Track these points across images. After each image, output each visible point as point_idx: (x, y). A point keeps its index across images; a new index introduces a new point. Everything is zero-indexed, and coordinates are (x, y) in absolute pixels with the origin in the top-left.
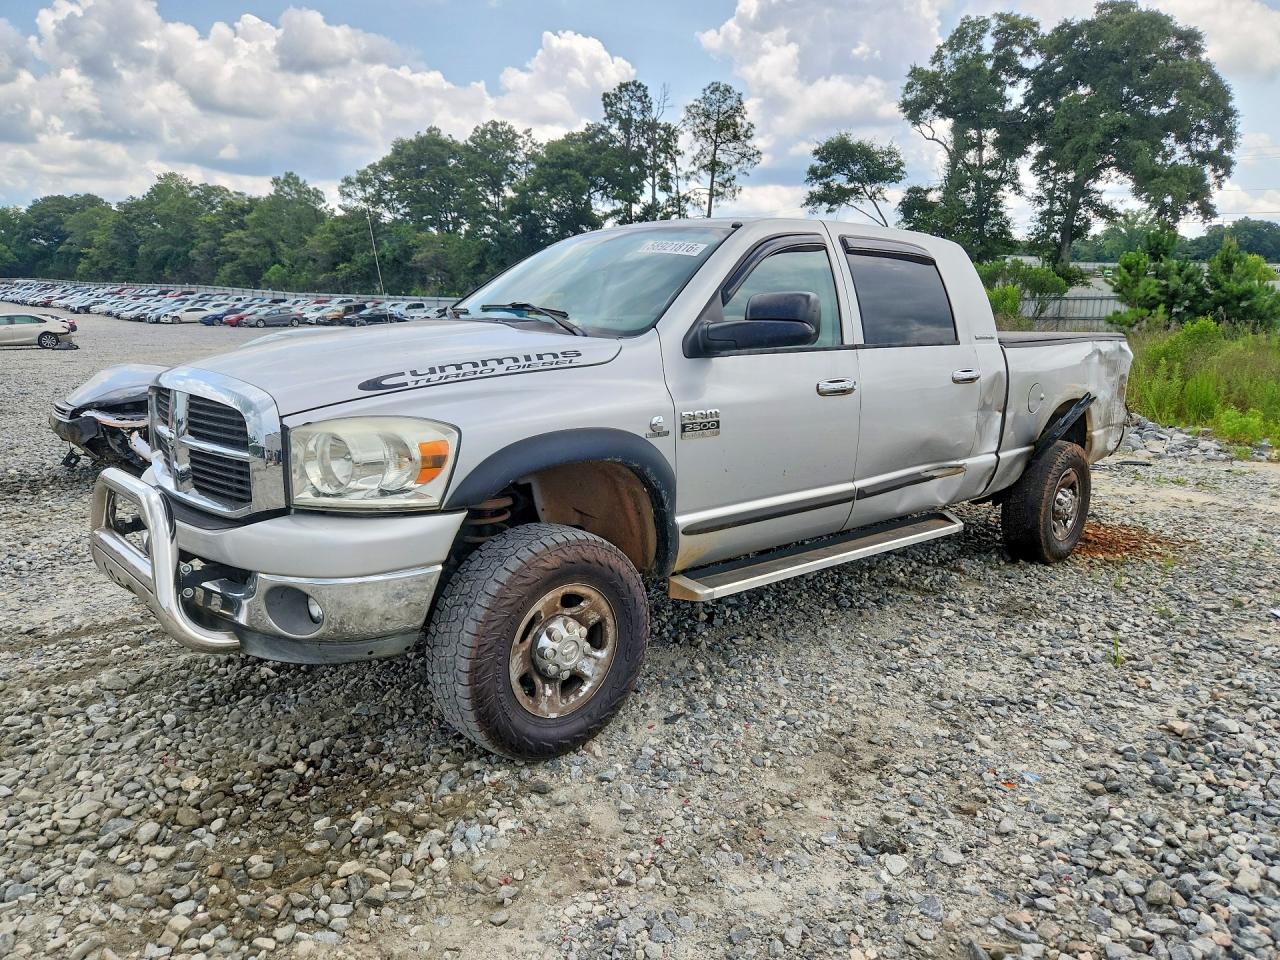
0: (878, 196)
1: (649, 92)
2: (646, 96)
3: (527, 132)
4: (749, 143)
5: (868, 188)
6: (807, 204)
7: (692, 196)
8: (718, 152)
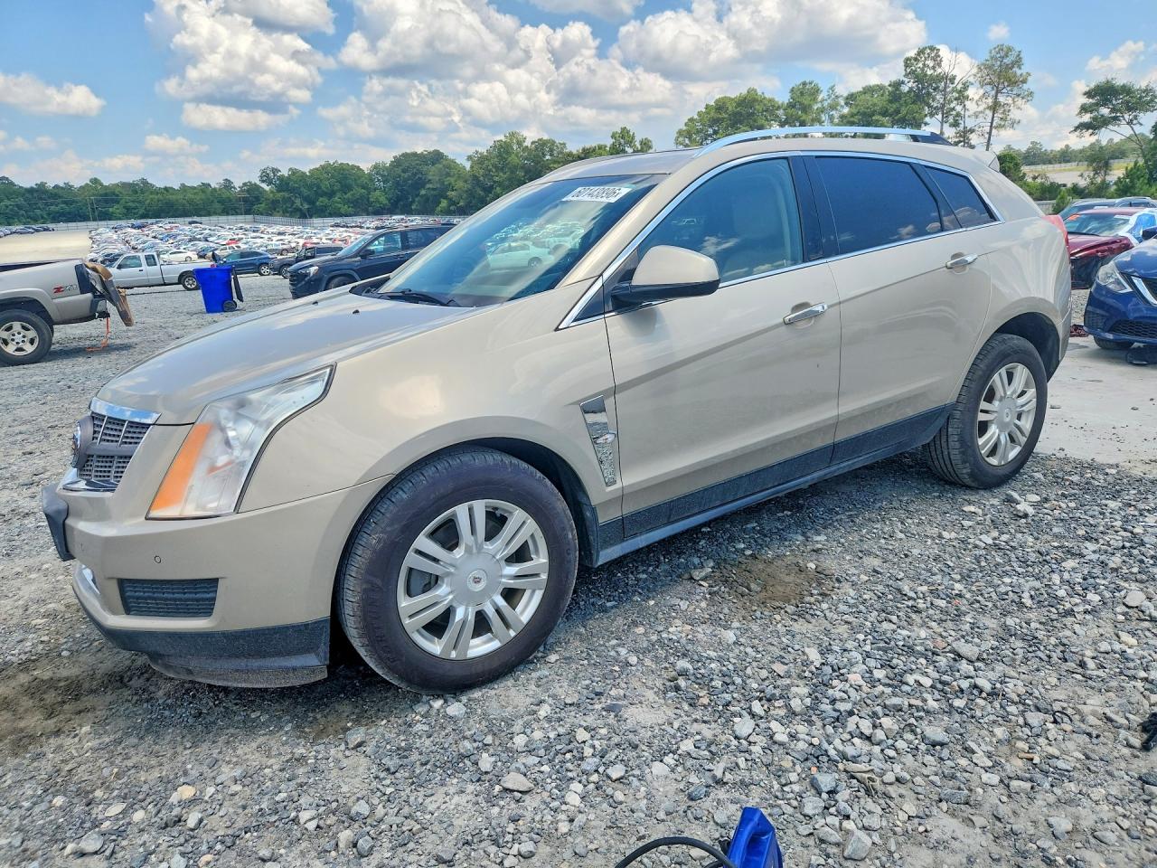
0: (1135, 122)
1: (940, 53)
2: (939, 56)
3: (832, 88)
4: (1025, 86)
5: (1126, 116)
6: (1075, 130)
7: (976, 128)
8: (999, 95)
